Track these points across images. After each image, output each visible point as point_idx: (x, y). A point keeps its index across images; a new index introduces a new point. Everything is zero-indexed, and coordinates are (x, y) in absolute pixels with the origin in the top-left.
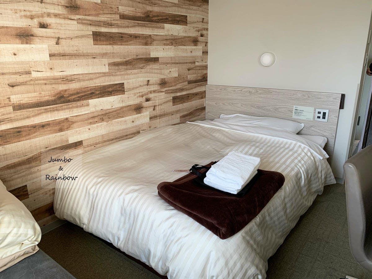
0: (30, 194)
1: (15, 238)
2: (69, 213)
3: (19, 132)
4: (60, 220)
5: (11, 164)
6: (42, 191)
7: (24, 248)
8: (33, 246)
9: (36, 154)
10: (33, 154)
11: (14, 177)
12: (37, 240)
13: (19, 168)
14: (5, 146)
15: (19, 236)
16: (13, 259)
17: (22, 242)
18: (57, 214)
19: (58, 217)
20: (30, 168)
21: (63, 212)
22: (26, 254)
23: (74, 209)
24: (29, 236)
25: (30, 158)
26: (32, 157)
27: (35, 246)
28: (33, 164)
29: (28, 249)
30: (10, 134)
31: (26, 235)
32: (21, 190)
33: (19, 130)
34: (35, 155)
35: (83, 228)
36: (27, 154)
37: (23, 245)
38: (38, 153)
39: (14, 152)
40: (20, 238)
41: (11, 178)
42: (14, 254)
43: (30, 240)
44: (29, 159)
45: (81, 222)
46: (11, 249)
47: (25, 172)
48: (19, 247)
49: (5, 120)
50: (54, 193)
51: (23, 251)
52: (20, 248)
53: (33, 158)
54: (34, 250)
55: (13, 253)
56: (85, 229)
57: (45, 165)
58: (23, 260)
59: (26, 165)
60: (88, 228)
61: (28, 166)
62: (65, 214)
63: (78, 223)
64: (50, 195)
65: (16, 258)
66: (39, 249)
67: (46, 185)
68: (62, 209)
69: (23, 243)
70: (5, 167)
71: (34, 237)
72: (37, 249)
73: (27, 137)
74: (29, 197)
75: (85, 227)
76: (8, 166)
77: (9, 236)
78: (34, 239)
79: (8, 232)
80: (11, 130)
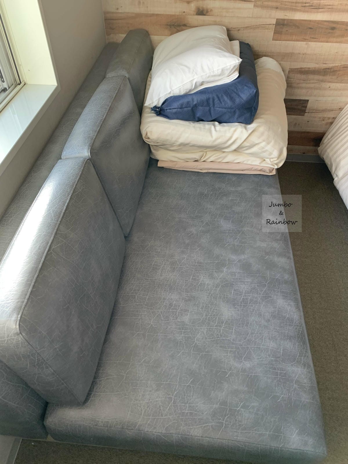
0: (307, 112)
1: (260, 151)
2: (331, 155)
3: (333, 29)
4: (319, 157)
5: (306, 68)
6: (320, 115)
7: (264, 165)
8: (271, 168)
9: (338, 66)
10: (334, 65)
11: (300, 85)
12: (278, 164)
13: (311, 76)
14: (310, 43)
15: (264, 152)
16: (250, 169)
17: (265, 158)
18: (319, 149)
19: (319, 152)
20: (322, 81)
21: (326, 151)
22: (263, 171)
23: (338, 153)
24: (272, 156)
25: (328, 69)
26: (331, 68)
27: (274, 169)
28: (328, 78)
29: (266, 168)
30: (322, 28)
31: (271, 154)
32: (300, 103)
33: (334, 25)
34: (336, 66)
35: (334, 180)
36: (327, 63)
37: (264, 162)
38: (341, 66)
39: (315, 54)
40: (265, 154)
41: (298, 85)
42: (253, 165)
43: (272, 160)
44: (326, 69)
45: (336, 172)
46: (254, 159)
47: (315, 84)
48: (260, 161)
49: (326, 7)
50: (332, 123)
51: (262, 167)
52: (260, 163)
53: (332, 70)
54: (270, 172)
55: (253, 163)
56: (335, 182)
57: (341, 84)
58: (258, 174)
59: (320, 75)
60: (338, 183)
61: (321, 78)
62: (327, 153)
63: (332, 171)
64: (327, 124)
65: (253, 169)
66: (275, 174)
67: (329, 110)
68: (327, 147)
69: (265, 160)
70: (297, 69)
71: (276, 160)
72: (274, 173)
73: (339, 39)
74: (305, 115)
75: (336, 180)
76: (301, 70)
77: (257, 146)
78: (276, 162)
79: (257, 142)
80: (325, 23)
